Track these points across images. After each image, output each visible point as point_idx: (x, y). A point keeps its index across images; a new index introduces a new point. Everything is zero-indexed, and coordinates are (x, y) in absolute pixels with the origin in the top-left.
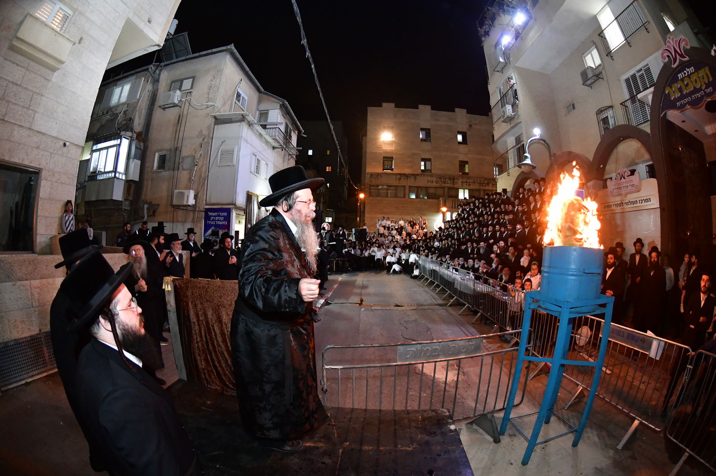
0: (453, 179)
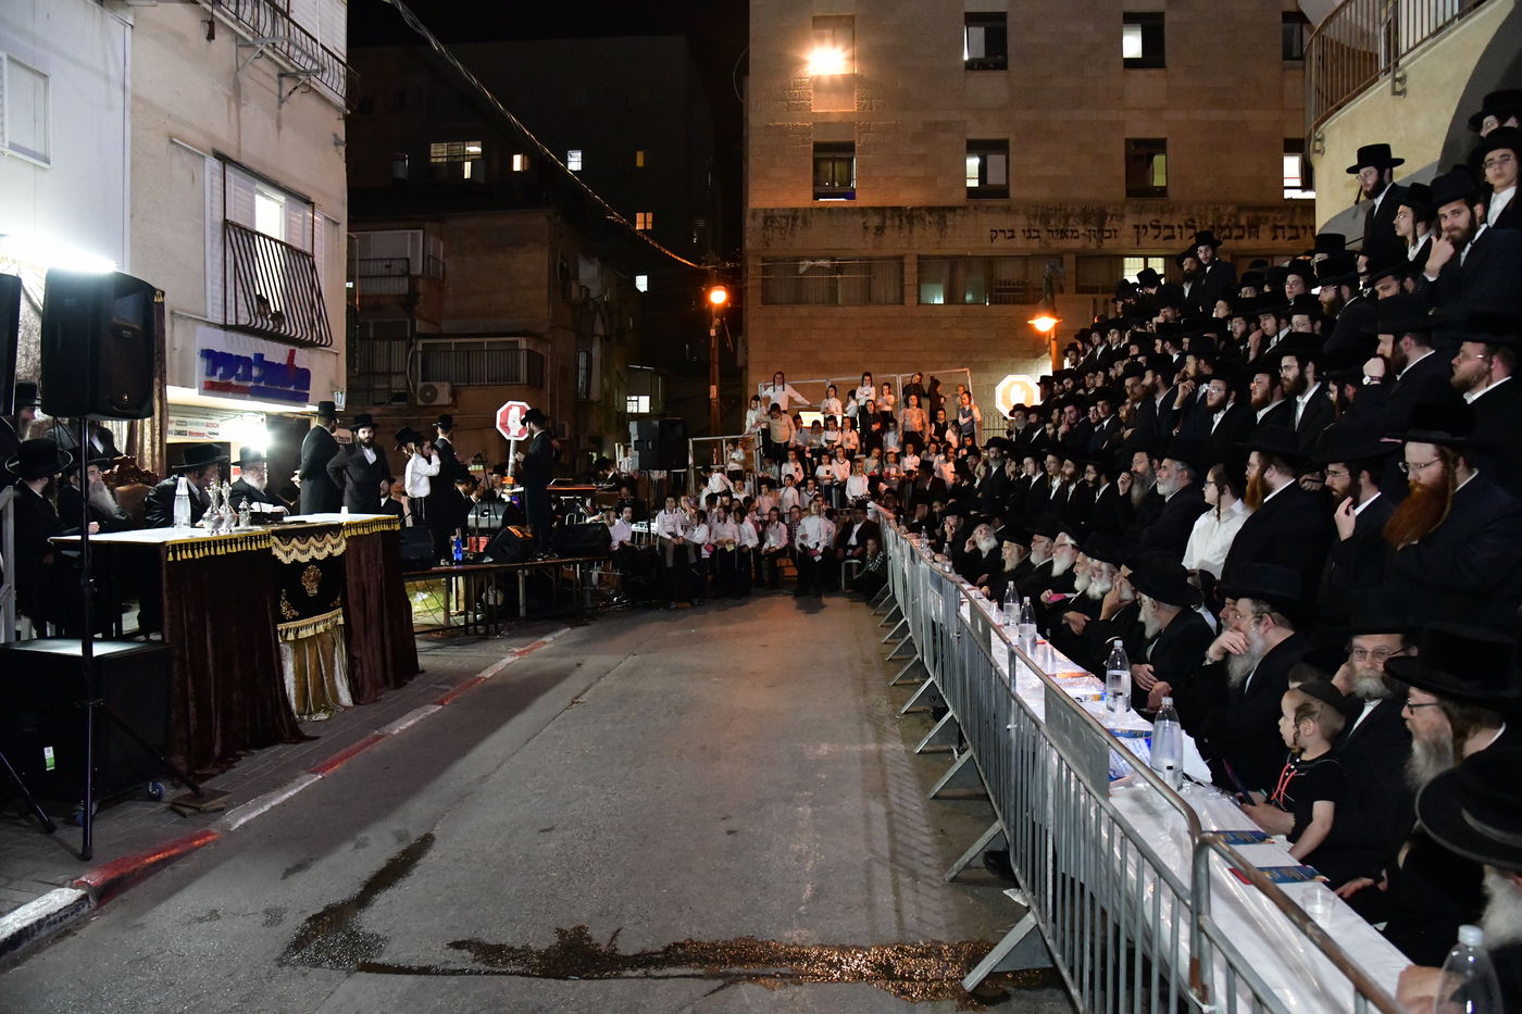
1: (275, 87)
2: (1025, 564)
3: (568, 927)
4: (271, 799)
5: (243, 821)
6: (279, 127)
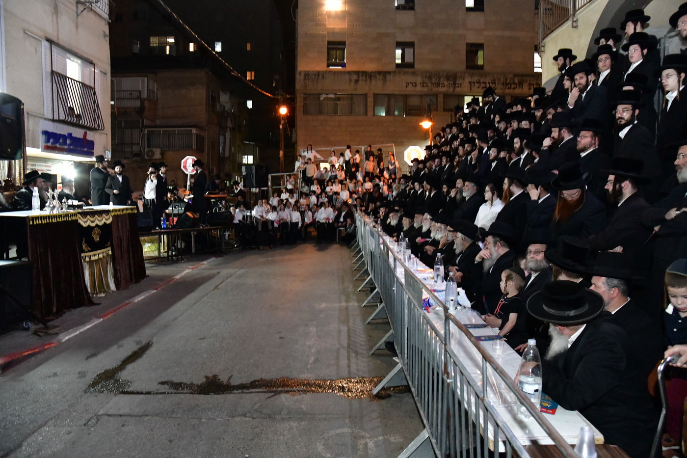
0: (453, 78)
1: (74, 8)
2: (412, 227)
3: (210, 375)
4: (80, 329)
5: (67, 338)
6: (77, 27)
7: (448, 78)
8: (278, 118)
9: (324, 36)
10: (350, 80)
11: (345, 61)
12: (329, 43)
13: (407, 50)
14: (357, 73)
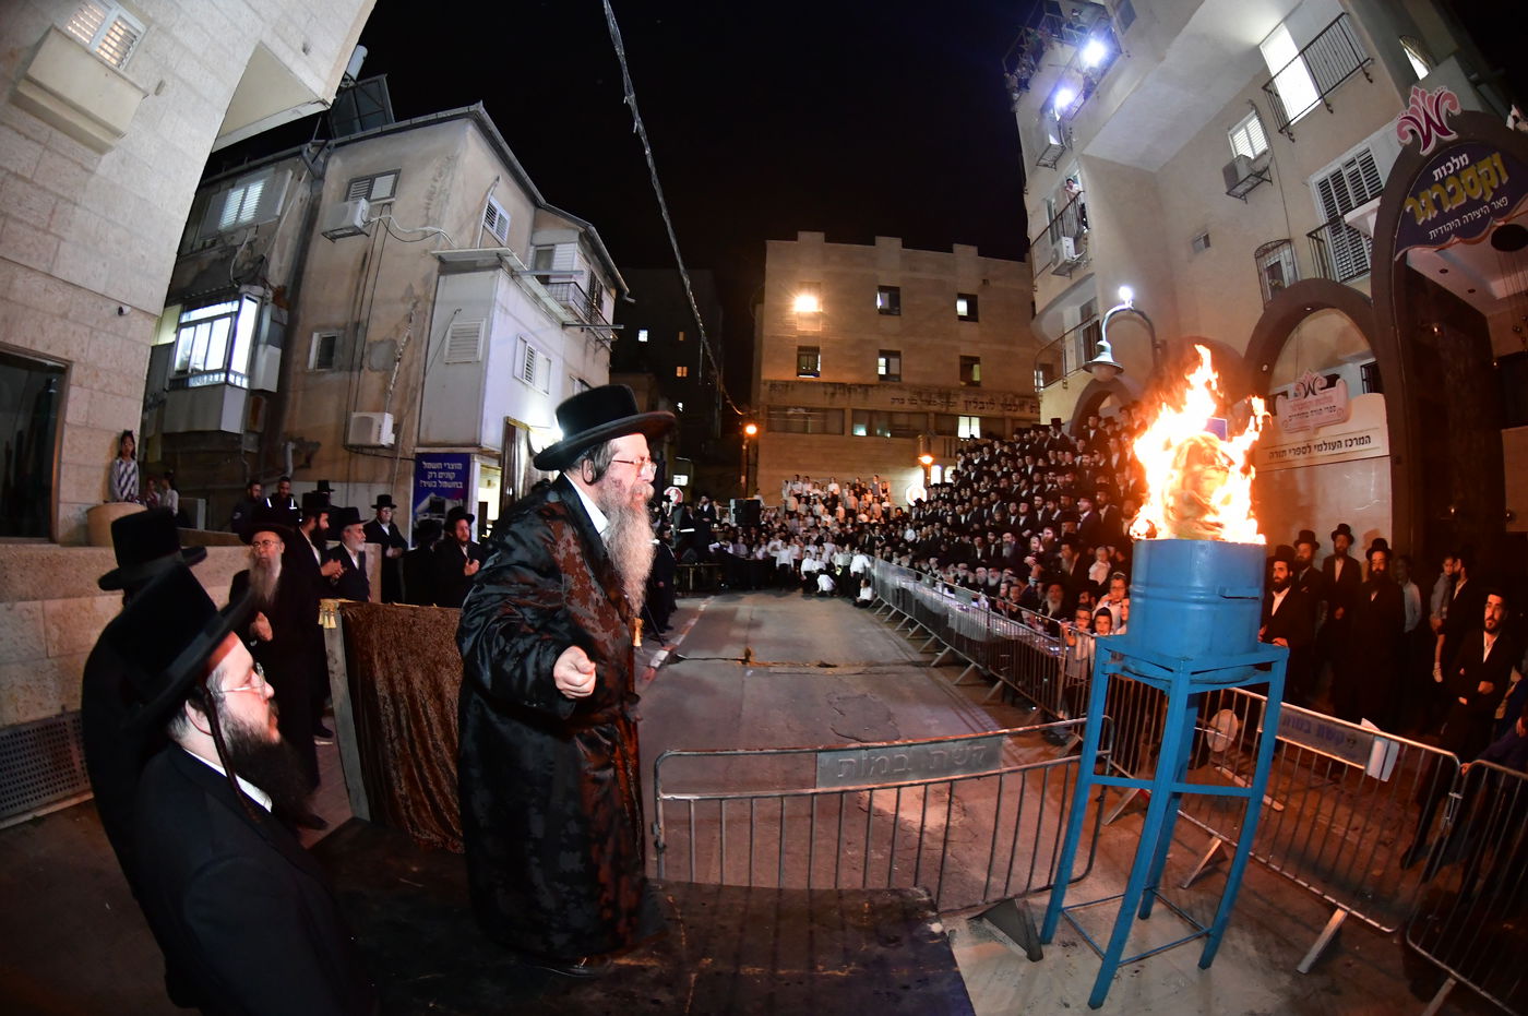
0: (946, 394)
7: (940, 395)
8: (741, 438)
9: (794, 340)
10: (825, 393)
11: (819, 369)
12: (801, 349)
13: (892, 360)
14: (833, 384)
